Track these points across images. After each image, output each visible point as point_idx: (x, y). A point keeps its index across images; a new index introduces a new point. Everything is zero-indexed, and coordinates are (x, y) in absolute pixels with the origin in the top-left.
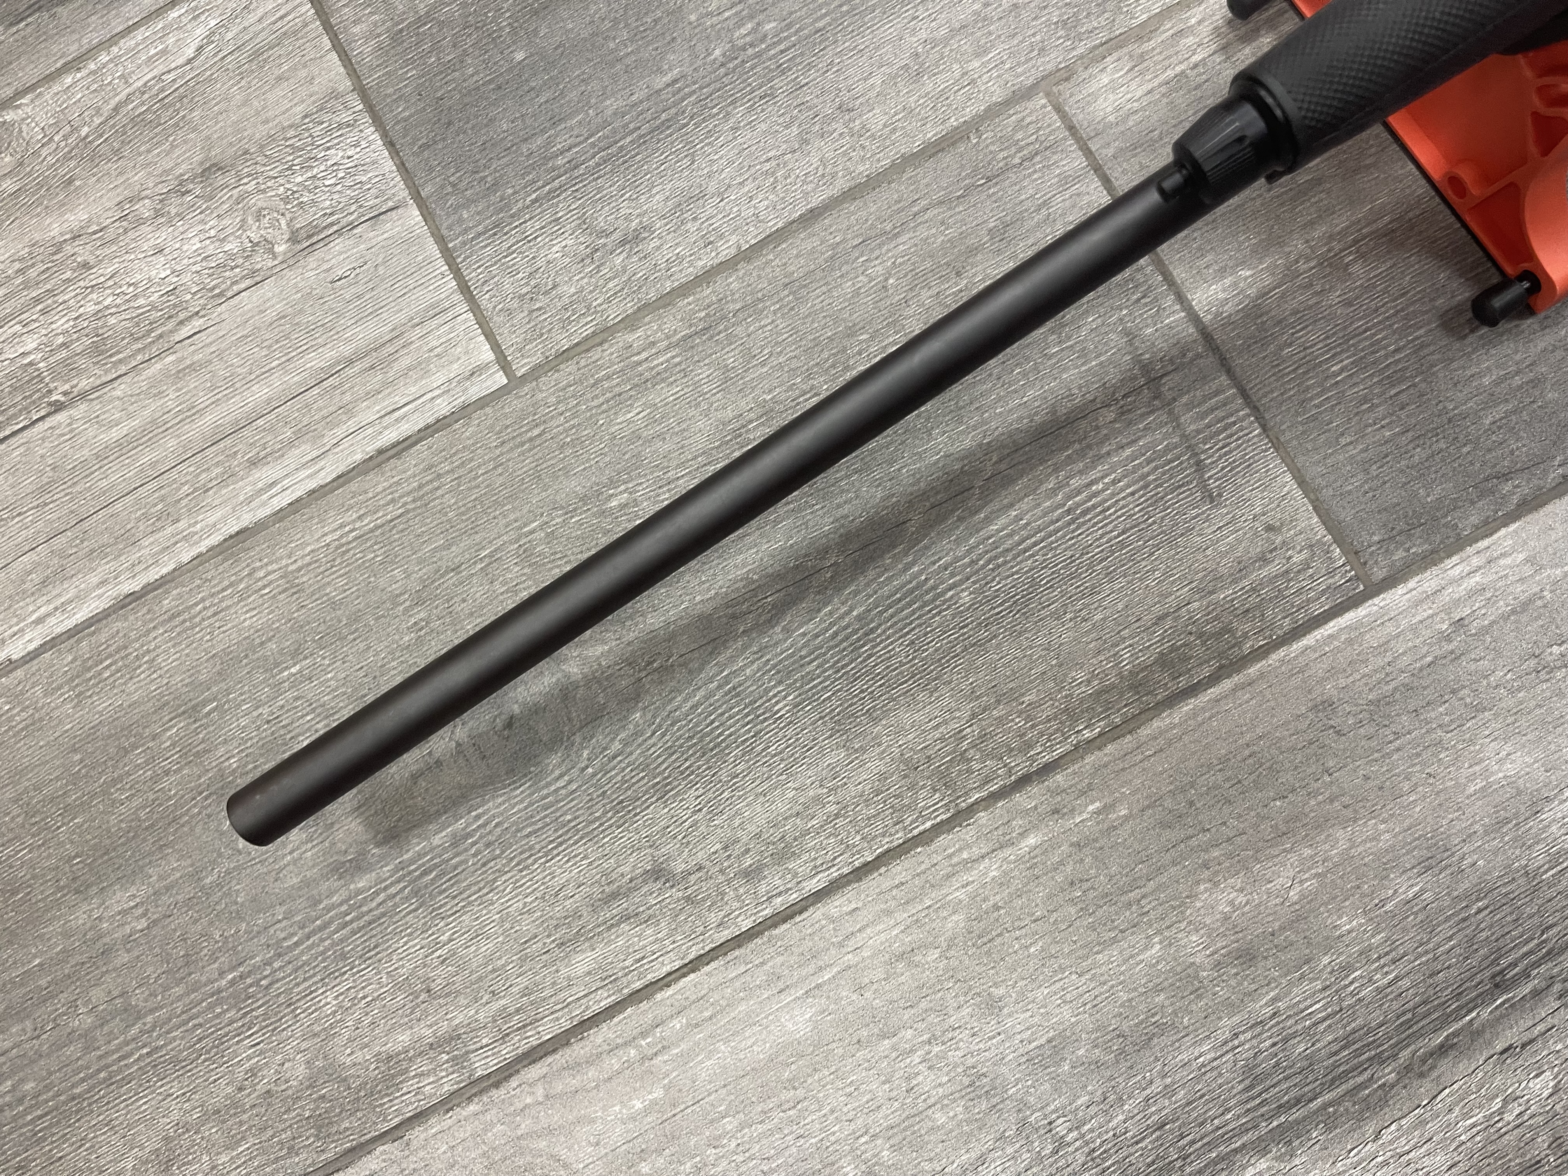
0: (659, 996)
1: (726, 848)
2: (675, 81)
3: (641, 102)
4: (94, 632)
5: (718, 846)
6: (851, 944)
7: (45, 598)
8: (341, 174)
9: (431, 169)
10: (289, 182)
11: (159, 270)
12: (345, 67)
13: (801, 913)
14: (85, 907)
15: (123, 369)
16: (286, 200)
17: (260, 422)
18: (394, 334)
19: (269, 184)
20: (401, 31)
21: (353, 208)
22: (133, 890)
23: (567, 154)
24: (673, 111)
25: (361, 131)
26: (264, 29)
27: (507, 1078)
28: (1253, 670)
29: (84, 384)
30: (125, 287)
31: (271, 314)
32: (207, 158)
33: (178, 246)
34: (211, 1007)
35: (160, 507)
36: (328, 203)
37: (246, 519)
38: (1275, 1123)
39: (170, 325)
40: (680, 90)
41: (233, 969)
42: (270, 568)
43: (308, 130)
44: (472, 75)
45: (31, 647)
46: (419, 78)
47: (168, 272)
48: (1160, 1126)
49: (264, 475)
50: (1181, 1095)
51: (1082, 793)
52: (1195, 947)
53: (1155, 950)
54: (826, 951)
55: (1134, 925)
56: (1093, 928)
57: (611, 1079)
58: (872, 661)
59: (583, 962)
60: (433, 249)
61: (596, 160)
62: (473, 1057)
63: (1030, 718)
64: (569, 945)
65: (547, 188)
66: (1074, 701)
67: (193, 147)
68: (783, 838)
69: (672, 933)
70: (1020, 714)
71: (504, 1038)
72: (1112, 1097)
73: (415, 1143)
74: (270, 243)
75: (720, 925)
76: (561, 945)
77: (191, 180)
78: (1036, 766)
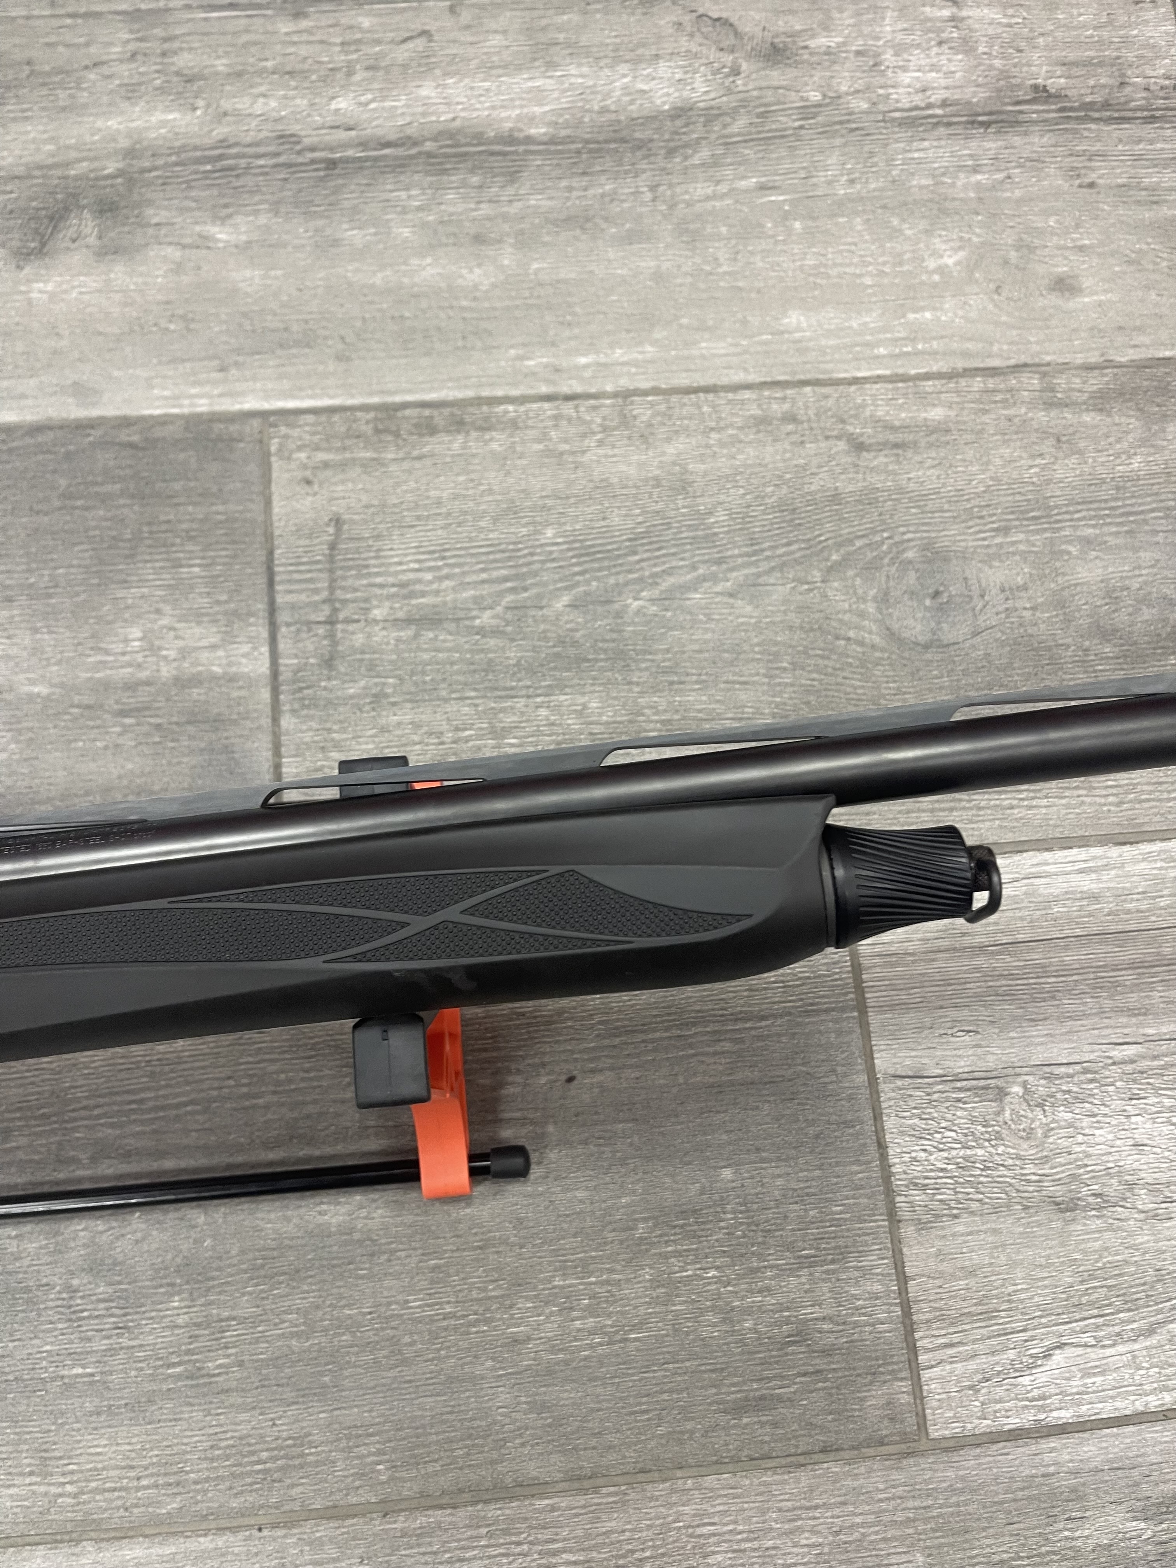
0: (888, 372)
1: (802, 442)
2: (593, 1071)
3: (631, 1066)
5: (808, 446)
6: (739, 350)
8: (938, 1136)
9: (850, 1098)
10: (991, 1154)
11: (1142, 1126)
12: (901, 1252)
13: (765, 383)
16: (999, 1137)
17: (1079, 932)
18: (932, 956)
19: (1010, 1162)
20: (833, 1262)
21: (936, 1096)
23: (718, 1048)
24: (606, 1042)
25: (905, 1173)
26: (974, 1341)
27: (1016, 366)
28: (375, 400)
31: (1042, 1029)
32: (1067, 1222)
33: (1118, 1142)
36: (959, 1113)
37: (1114, 852)
38: (513, 149)
39: (1144, 1064)
40: (591, 1060)
42: (1103, 800)
43: (958, 1201)
44: (779, 1176)
46: (830, 1200)
47: (1133, 1119)
48: (584, 173)
49: (1087, 883)
50: (564, 183)
51: (534, 374)
52: (508, 258)
53: (535, 266)
54: (758, 353)
55: (541, 285)
56: (570, 294)
57: (942, 337)
58: (640, 519)
59: (936, 414)
60: (874, 1019)
61: (694, 1030)
62: (1038, 387)
63: (545, 434)
64: (942, 428)
65: (748, 1025)
66: (508, 431)
67: (1078, 1243)
68: (759, 432)
69: (863, 406)
70: (550, 439)
71: (1010, 390)
72: (607, 199)
73: (1097, 353)
74: (1026, 1101)
75: (826, 397)
76: (948, 431)
77: (1089, 1207)
78: (557, 403)
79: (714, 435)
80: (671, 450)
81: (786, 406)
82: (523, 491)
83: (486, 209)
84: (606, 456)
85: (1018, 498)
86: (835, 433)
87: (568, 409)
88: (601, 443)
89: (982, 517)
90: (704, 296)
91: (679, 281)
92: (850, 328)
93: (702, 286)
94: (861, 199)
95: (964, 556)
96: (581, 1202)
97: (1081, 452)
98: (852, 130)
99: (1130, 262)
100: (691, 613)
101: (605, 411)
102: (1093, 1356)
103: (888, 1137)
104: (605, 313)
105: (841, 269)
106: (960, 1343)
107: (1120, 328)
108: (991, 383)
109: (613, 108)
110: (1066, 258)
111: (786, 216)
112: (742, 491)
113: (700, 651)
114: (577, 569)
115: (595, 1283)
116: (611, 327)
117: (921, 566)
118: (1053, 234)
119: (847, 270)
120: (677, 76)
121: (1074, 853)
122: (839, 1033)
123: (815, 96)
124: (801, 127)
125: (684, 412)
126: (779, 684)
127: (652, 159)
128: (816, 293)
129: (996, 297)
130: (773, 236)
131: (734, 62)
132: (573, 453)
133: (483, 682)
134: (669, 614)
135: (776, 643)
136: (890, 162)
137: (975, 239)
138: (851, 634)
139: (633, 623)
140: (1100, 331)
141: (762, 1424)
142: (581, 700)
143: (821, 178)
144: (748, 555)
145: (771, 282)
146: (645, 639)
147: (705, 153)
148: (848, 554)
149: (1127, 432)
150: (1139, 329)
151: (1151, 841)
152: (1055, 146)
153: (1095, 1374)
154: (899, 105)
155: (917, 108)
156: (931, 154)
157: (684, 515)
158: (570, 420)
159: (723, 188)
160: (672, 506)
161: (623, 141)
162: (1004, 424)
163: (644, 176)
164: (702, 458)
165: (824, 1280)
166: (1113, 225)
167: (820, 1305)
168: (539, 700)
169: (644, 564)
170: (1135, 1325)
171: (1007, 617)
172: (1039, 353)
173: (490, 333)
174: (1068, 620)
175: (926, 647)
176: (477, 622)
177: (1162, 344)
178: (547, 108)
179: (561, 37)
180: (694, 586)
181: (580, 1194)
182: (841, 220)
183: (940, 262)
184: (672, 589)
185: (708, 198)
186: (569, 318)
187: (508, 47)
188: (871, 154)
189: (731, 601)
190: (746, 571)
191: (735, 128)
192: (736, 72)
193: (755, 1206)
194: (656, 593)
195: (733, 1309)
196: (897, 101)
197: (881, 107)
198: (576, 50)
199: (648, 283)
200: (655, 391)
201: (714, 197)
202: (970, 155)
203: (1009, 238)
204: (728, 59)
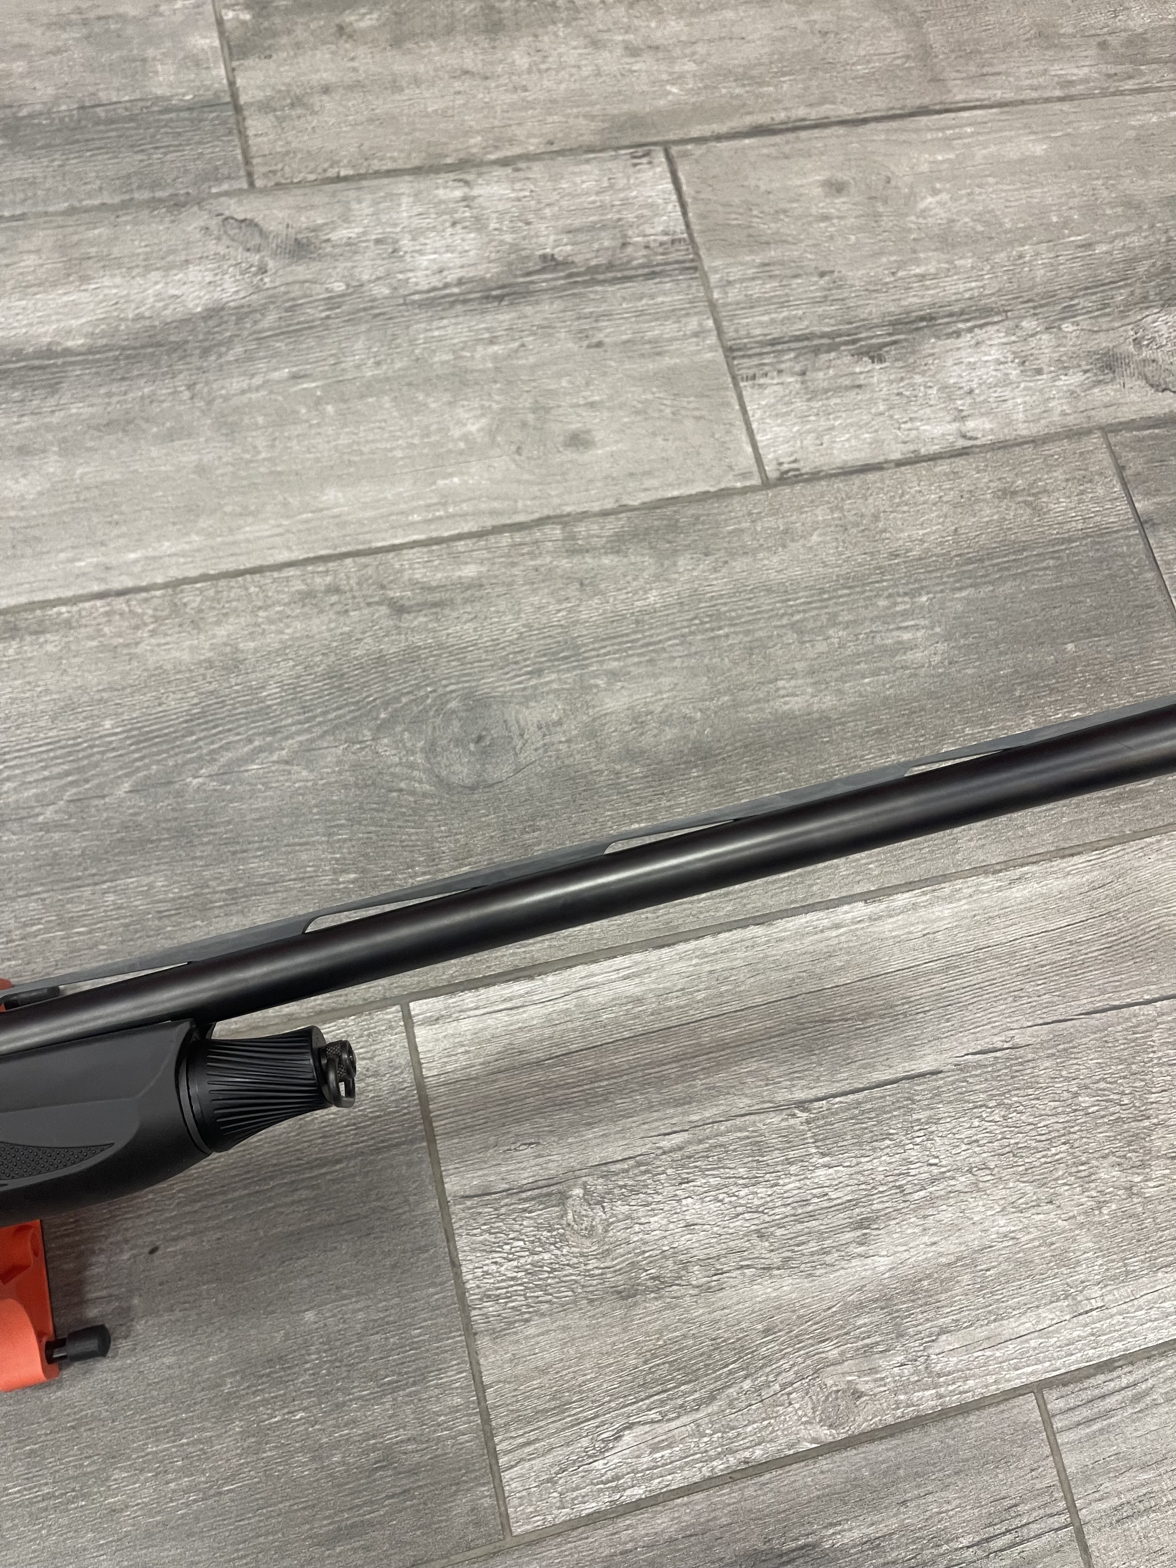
0: (422, 537)
1: (347, 611)
2: (175, 1239)
3: (213, 1228)
4: (792, 902)
5: (352, 613)
6: (280, 530)
7: (830, 943)
8: (507, 1247)
9: (423, 1224)
10: (556, 1256)
11: (692, 1208)
12: (478, 1363)
13: (309, 559)
14: (824, 707)
15: (738, 1121)
16: (563, 1238)
17: (626, 1034)
18: (493, 1077)
19: (575, 1260)
20: (414, 1384)
21: (503, 1210)
22: (786, 707)
23: (296, 1197)
24: (187, 1209)
25: (478, 1287)
26: (549, 1436)
27: (540, 519)
29: (775, 1119)
30: (727, 1200)
31: (598, 1130)
32: (629, 1308)
33: (671, 1226)
34: (739, 617)
35: (723, 988)
36: (525, 1223)
37: (653, 956)
38: (51, 362)
39: (691, 1149)
40: (173, 1229)
41: (719, 637)
43: (528, 1306)
44: (360, 1310)
45: (846, 908)
46: (409, 1325)
47: (684, 1202)
48: (123, 379)
49: (631, 988)
50: (102, 391)
51: (84, 574)
52: (53, 465)
53: (79, 471)
54: (300, 531)
55: (88, 488)
56: (115, 494)
57: (470, 499)
58: (196, 701)
59: (470, 571)
60: (442, 1145)
61: (272, 1184)
62: (560, 537)
63: (99, 631)
64: (476, 584)
65: (324, 1170)
66: (62, 632)
67: (640, 1326)
68: (304, 606)
69: (401, 571)
70: (104, 635)
71: (536, 542)
72: (147, 401)
73: (612, 500)
74: (586, 1200)
75: (366, 566)
76: (481, 586)
77: (648, 1290)
78: (109, 600)
79: (261, 613)
80: (222, 632)
81: (329, 579)
82: (80, 687)
83: (28, 422)
84: (159, 645)
85: (549, 641)
86: (376, 599)
87: (120, 604)
88: (153, 633)
89: (516, 663)
90: (245, 483)
91: (219, 472)
92: (385, 499)
93: (243, 473)
94: (387, 379)
95: (504, 701)
96: (169, 1367)
97: (602, 593)
98: (376, 316)
99: (638, 413)
100: (249, 784)
101: (156, 601)
102: (660, 1431)
103: (461, 1256)
104: (150, 509)
105: (373, 446)
106: (537, 1440)
107: (631, 475)
108: (518, 537)
109: (147, 314)
110: (579, 415)
111: (318, 401)
112: (291, 663)
113: (261, 819)
114: (136, 755)
115: (188, 1444)
116: (159, 522)
117: (464, 714)
118: (565, 394)
119: (379, 445)
120: (208, 279)
121: (619, 962)
122: (410, 1164)
123: (339, 287)
124: (328, 317)
125: (232, 595)
126: (339, 841)
127: (188, 359)
128: (352, 470)
129: (517, 457)
130: (307, 421)
131: (261, 260)
132: (127, 645)
133: (49, 875)
134: (228, 787)
135: (334, 803)
136: (412, 342)
137: (495, 406)
138: (403, 785)
139: (193, 801)
140: (613, 479)
141: (355, 1550)
142: (146, 880)
143: (349, 363)
144: (300, 723)
145: (308, 464)
146: (206, 814)
147: (239, 349)
148: (396, 710)
149: (642, 570)
150: (649, 473)
151: (687, 941)
152: (564, 311)
153: (663, 1448)
154: (418, 288)
155: (434, 289)
156: (450, 330)
157: (237, 692)
158: (122, 614)
159: (257, 381)
160: (226, 685)
161: (159, 345)
162: (532, 574)
163: (181, 376)
164: (252, 636)
165: (406, 1403)
166: (620, 379)
167: (404, 1428)
168: (105, 886)
169: (201, 743)
170: (697, 1395)
171: (546, 751)
172: (560, 505)
173: (38, 539)
174: (600, 748)
175: (473, 789)
176: (41, 819)
177: (670, 485)
178: (84, 320)
179: (93, 251)
180: (250, 758)
181: (166, 1361)
182: (370, 400)
183: (464, 430)
184: (229, 764)
185: (243, 392)
186: (116, 517)
187: (41, 265)
188: (395, 336)
189: (287, 767)
190: (299, 738)
191: (265, 324)
192: (263, 270)
193: (338, 1343)
194: (214, 768)
195: (321, 1446)
196: (416, 284)
197: (402, 291)
198: (108, 263)
199: (191, 476)
200: (204, 578)
201: (249, 390)
202: (487, 329)
203: (527, 402)
204: (255, 258)
